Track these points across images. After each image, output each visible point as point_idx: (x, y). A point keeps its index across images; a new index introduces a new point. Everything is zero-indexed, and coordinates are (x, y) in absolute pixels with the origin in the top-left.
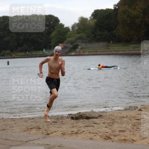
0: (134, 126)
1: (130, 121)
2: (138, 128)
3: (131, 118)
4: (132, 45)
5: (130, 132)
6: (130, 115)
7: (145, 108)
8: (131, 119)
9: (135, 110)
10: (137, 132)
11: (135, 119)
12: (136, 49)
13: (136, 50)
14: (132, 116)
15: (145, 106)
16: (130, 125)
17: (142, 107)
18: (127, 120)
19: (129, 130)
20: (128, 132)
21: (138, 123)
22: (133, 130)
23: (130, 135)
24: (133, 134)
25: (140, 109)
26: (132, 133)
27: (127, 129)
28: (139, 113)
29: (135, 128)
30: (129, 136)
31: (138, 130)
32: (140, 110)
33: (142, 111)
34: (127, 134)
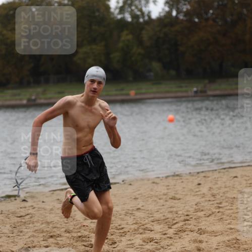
0: (14, 227)
1: (8, 220)
2: (21, 232)
3: (9, 214)
4: (10, 92)
5: (8, 239)
6: (8, 209)
7: (32, 197)
8: (10, 216)
9: (15, 201)
10: (20, 238)
11: (16, 215)
12: (17, 97)
13: (16, 100)
14: (10, 211)
15: (33, 193)
16: (8, 226)
17: (28, 195)
18: (3, 218)
19: (6, 235)
20: (3, 238)
21: (21, 222)
22: (12, 235)
23: (8, 243)
24: (13, 241)
25: (23, 198)
26: (10, 241)
27: (2, 233)
28: (22, 206)
29: (15, 231)
30: (6, 245)
31: (21, 234)
32: (24, 200)
33: (27, 201)
34: (3, 242)
